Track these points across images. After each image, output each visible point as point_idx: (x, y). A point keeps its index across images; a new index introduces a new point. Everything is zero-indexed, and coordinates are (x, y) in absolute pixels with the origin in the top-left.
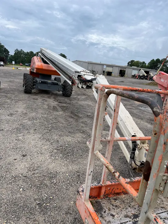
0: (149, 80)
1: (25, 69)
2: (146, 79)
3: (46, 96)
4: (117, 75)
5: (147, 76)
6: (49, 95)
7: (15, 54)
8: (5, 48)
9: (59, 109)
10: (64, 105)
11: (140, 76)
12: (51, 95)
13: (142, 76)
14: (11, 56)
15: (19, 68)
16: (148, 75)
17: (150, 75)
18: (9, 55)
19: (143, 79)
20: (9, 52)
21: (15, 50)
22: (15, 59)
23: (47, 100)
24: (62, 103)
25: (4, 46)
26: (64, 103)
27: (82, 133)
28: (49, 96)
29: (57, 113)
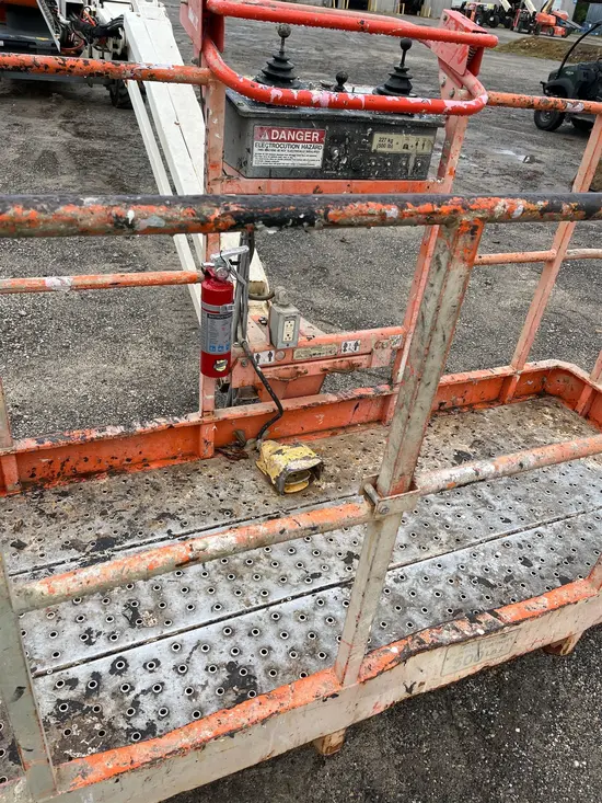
0: (519, 32)
2: (509, 26)
3: (35, 106)
4: (390, 8)
5: (512, 13)
6: (49, 102)
9: (66, 163)
10: (98, 145)
11: (483, 11)
12: (59, 102)
13: (491, 13)
16: (517, 8)
17: (524, 6)
19: (493, 25)
23: (29, 126)
24: (90, 138)
26: (101, 137)
27: (113, 262)
28: (47, 106)
29: (49, 181)
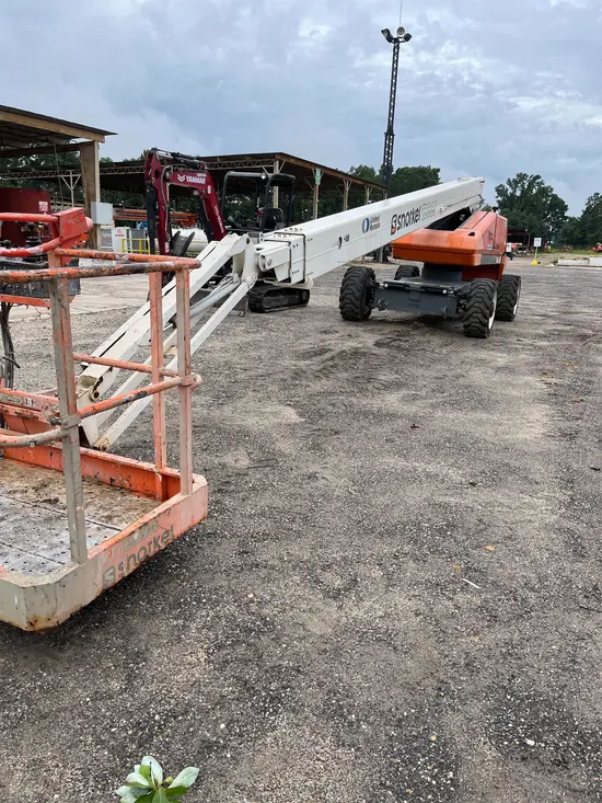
1: (584, 262)
7: (585, 213)
8: (555, 197)
14: (572, 219)
15: (560, 262)
18: (567, 218)
20: (566, 208)
21: (590, 199)
22: (584, 231)
25: (552, 189)
